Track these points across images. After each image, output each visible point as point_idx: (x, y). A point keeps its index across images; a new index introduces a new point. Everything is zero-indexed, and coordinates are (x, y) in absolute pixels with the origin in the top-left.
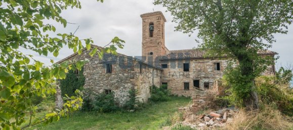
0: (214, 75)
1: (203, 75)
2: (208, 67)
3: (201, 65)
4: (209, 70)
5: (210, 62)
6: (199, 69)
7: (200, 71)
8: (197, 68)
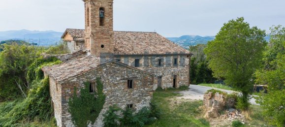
0: (157, 70)
2: (154, 63)
4: (155, 66)
5: (156, 59)
6: (148, 64)
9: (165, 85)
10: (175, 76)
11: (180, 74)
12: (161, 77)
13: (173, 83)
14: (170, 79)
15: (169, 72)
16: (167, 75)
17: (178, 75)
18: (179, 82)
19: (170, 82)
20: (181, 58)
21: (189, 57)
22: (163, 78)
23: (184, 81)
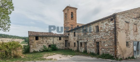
1: (80, 38)
6: (78, 34)
9: (89, 50)
10: (98, 43)
14: (93, 45)
15: (91, 39)
16: (90, 41)
17: (101, 42)
18: (102, 49)
19: (93, 48)
20: (102, 24)
21: (114, 20)
22: (87, 43)
23: (108, 49)
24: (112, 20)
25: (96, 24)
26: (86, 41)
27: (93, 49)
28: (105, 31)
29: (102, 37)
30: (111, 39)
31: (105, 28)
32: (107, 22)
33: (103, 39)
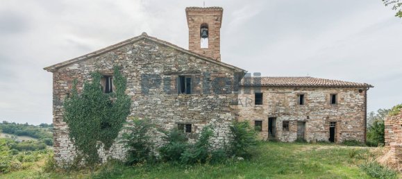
0: (296, 111)
1: (282, 111)
2: (289, 100)
3: (281, 96)
4: (291, 104)
5: (293, 93)
6: (278, 101)
7: (278, 104)
8: (275, 100)
9: (312, 136)
10: (333, 123)
11: (344, 121)
12: (304, 123)
13: (328, 134)
14: (323, 127)
15: (320, 116)
16: (317, 119)
17: (340, 121)
18: (343, 134)
19: (322, 132)
20: (344, 93)
21: (364, 92)
22: (307, 123)
23: (354, 133)
24: (361, 91)
25: (334, 91)
26: (302, 118)
27: (324, 134)
28: (348, 105)
29: (343, 114)
30: (359, 118)
31: (349, 100)
32: (353, 92)
33: (345, 117)
